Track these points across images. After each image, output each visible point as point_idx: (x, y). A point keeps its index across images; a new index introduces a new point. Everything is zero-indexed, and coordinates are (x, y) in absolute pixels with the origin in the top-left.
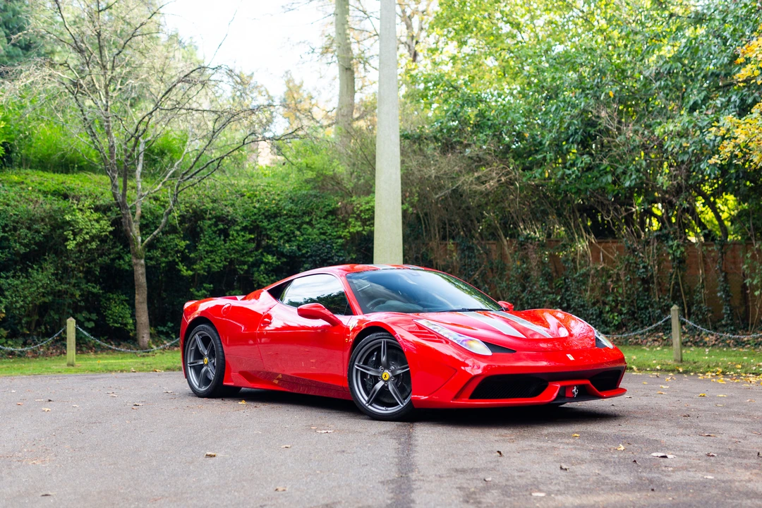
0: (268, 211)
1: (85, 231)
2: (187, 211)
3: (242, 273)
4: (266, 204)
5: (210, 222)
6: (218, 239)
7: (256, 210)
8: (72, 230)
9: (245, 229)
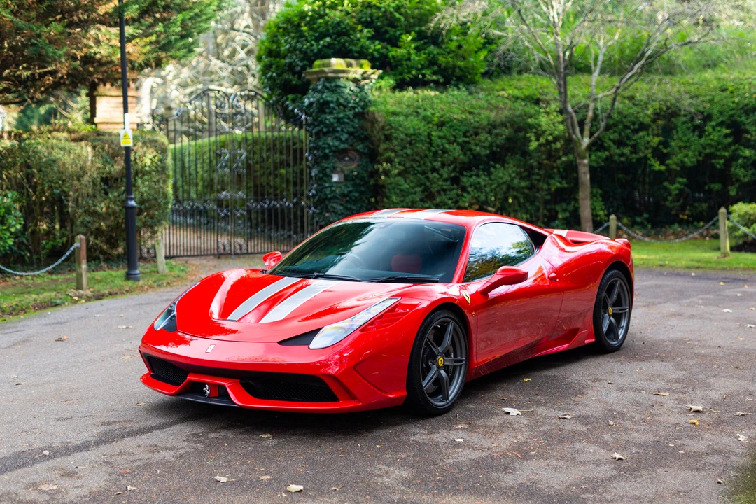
0: (747, 105)
1: (547, 133)
2: (661, 109)
3: (718, 166)
4: (745, 98)
5: (684, 119)
6: (691, 135)
7: (733, 106)
8: (535, 133)
9: (721, 124)
